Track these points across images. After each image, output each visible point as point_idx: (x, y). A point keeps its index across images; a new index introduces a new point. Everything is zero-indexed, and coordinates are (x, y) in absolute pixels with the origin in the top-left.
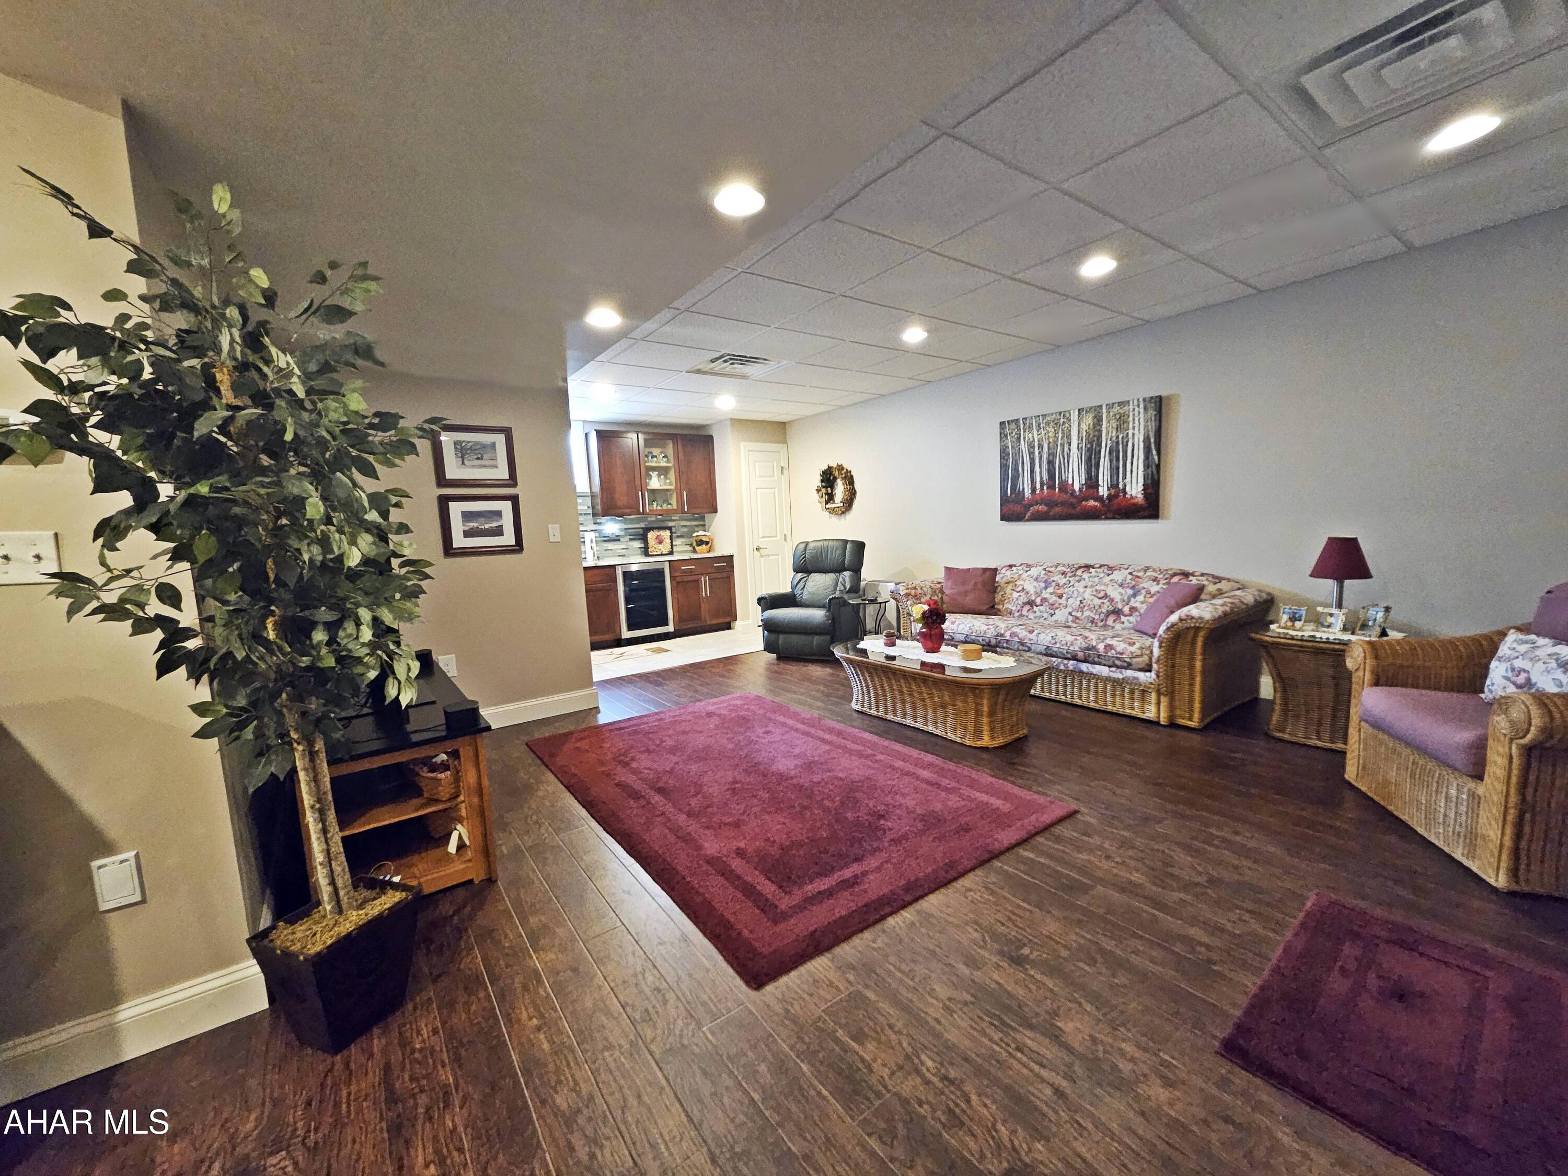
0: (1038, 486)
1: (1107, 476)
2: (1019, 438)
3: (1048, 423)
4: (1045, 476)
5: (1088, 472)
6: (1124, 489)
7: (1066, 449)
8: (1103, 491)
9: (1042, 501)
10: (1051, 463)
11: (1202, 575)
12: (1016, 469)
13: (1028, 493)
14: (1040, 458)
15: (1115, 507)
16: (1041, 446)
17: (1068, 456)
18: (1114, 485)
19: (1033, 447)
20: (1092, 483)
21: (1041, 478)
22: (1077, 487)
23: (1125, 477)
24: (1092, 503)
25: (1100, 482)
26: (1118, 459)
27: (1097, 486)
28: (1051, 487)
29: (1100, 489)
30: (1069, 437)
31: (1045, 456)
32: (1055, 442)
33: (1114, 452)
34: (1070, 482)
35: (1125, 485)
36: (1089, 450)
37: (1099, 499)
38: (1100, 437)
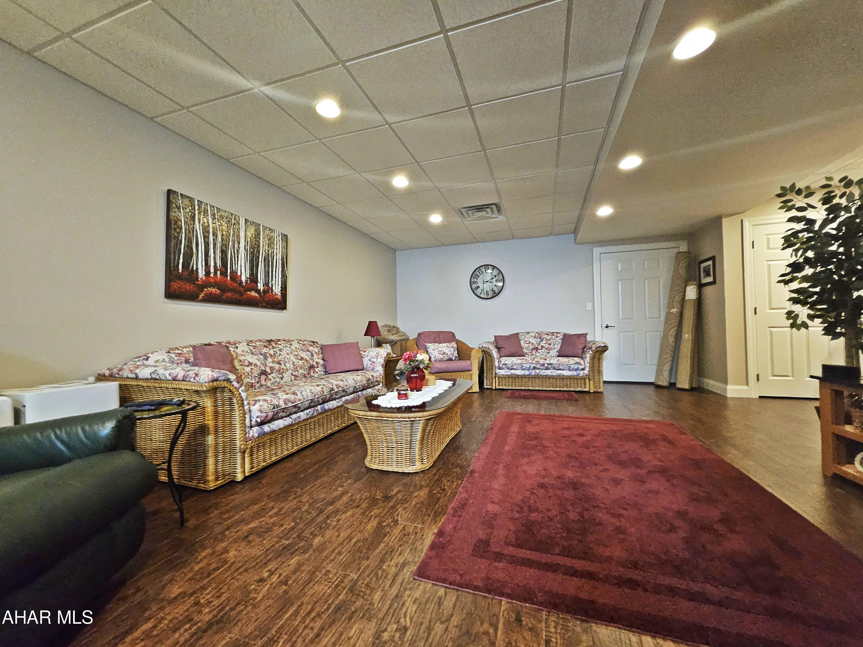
0: (212, 270)
1: (263, 276)
2: (193, 218)
3: (222, 217)
4: (219, 263)
5: (251, 270)
6: (272, 288)
7: (236, 246)
8: (260, 286)
9: (215, 285)
10: (224, 252)
11: (304, 340)
12: (189, 247)
13: (201, 274)
14: (215, 245)
15: (267, 299)
16: (215, 234)
17: (238, 251)
18: (266, 284)
19: (208, 232)
20: (253, 278)
21: (215, 263)
22: (243, 279)
23: (272, 280)
24: (253, 294)
25: (259, 280)
26: (269, 267)
27: (256, 282)
28: (224, 274)
29: (259, 284)
30: (238, 237)
31: (219, 245)
32: (228, 236)
33: (266, 259)
34: (239, 273)
35: (272, 286)
36: (252, 253)
37: (258, 291)
38: (259, 247)
